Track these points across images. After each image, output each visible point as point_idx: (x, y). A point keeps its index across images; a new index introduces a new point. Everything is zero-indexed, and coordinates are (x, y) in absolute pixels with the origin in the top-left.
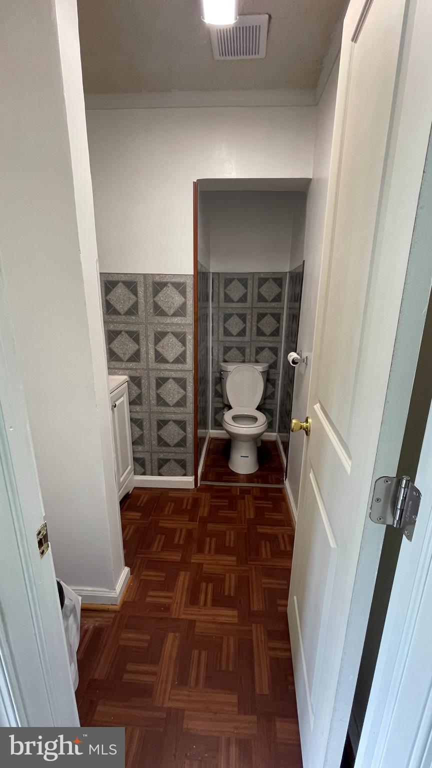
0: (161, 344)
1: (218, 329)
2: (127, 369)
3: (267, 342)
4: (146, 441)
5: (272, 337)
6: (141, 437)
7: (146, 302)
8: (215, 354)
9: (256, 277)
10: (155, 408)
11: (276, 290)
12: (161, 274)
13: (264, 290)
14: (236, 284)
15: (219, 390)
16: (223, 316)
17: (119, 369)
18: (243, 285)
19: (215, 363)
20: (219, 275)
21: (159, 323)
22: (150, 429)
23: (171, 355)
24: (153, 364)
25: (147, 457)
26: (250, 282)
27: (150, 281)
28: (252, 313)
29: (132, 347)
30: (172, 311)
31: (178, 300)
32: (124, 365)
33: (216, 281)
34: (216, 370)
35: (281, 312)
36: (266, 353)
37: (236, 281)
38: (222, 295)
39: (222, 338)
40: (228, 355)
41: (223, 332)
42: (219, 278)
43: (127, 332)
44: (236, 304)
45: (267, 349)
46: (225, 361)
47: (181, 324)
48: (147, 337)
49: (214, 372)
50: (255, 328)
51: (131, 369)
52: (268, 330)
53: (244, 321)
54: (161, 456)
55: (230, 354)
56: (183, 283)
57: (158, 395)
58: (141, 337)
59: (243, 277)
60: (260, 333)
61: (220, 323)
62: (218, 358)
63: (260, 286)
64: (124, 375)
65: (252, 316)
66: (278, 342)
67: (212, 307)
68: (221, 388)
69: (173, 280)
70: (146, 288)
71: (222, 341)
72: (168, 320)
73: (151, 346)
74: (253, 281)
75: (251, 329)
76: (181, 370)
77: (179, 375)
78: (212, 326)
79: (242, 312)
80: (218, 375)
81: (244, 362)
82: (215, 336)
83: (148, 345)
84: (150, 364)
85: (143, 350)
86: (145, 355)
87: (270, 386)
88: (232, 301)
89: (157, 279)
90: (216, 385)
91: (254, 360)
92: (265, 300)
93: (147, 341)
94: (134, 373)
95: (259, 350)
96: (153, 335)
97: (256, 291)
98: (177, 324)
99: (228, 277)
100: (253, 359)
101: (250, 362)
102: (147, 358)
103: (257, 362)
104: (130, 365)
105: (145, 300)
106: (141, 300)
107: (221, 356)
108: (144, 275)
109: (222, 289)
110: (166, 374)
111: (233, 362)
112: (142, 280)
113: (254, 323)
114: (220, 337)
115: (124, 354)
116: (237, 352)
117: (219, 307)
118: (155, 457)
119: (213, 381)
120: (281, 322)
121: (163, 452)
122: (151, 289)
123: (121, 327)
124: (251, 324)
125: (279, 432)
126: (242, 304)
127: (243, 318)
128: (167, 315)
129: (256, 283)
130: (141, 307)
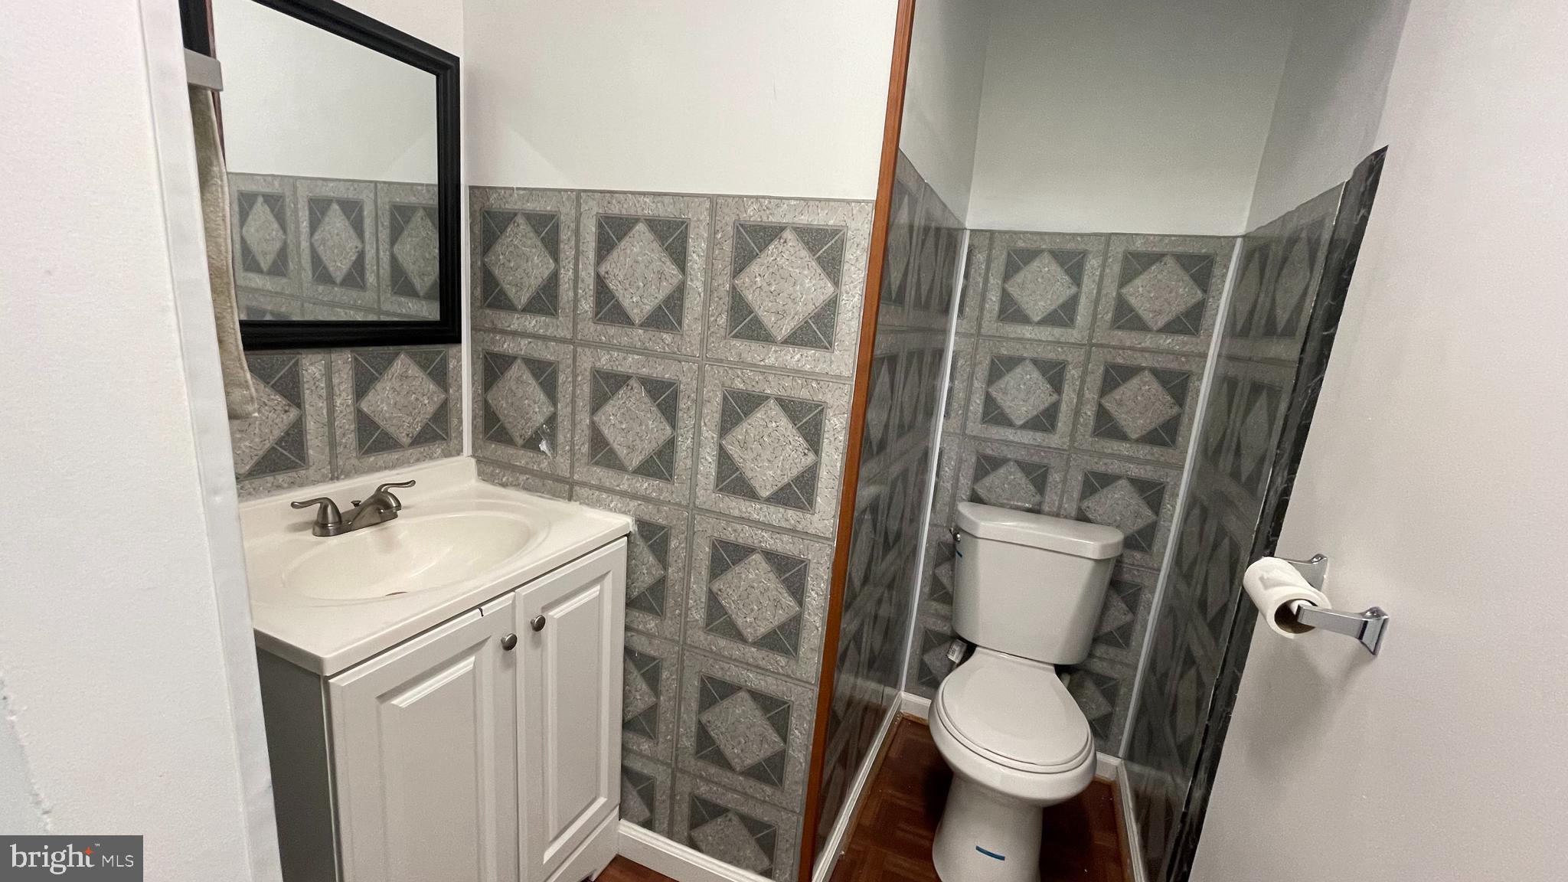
0: (739, 433)
1: (968, 400)
2: (634, 496)
3: (1130, 459)
4: (662, 727)
5: (1148, 447)
6: (652, 712)
7: (710, 290)
8: (947, 471)
9: (1117, 250)
10: (700, 637)
11: (1184, 294)
12: (764, 197)
13: (1141, 294)
14: (1045, 268)
15: (945, 581)
16: (987, 362)
17: (610, 491)
18: (1067, 272)
19: (945, 497)
20: (991, 239)
21: (742, 363)
22: (679, 699)
23: (767, 476)
24: (706, 494)
25: (661, 776)
26: (1093, 263)
27: (728, 219)
28: (1088, 359)
29: (653, 430)
30: (785, 328)
31: (812, 288)
32: (626, 483)
33: (980, 257)
34: (942, 520)
35: (1194, 368)
36: (1119, 498)
37: (1046, 258)
38: (994, 297)
39: (975, 427)
40: (987, 481)
41: (980, 409)
42: (990, 248)
43: (645, 381)
44: (1037, 329)
45: (1123, 482)
46: (976, 499)
47: (813, 373)
48: (699, 403)
49: (935, 525)
50: (1089, 411)
51: (646, 499)
52: (1135, 423)
53: (1056, 383)
54: (703, 789)
55: (993, 480)
56: (835, 232)
57: (713, 598)
58: (683, 404)
59: (1071, 246)
60: (1107, 426)
61: (977, 384)
62: (956, 486)
63: (1126, 278)
64: (624, 513)
65: (1085, 373)
66: (1168, 465)
67: (957, 333)
68: (952, 578)
69: (804, 219)
70: (713, 243)
71: (975, 437)
72: (772, 356)
73: (709, 434)
74: (1105, 260)
75: (1077, 412)
76: (793, 531)
77: (784, 545)
78: (950, 390)
79: (1052, 356)
80: (949, 537)
81: (1036, 511)
82: (955, 422)
83: (700, 433)
84: (700, 492)
85: (684, 444)
86: (689, 462)
87: (1118, 605)
88: (1025, 320)
89: (752, 214)
90: (937, 565)
91: (1074, 513)
92: (1138, 324)
93: (699, 415)
94: (650, 513)
95: (1096, 483)
96: (719, 399)
97: (1111, 290)
98: (797, 372)
99: (1021, 244)
100: (1071, 507)
101: (1058, 515)
102: (694, 471)
103: (1082, 517)
104: (644, 485)
105: (705, 284)
106: (696, 284)
107: (965, 482)
108: (713, 199)
109: (995, 281)
110: (745, 535)
111: (1002, 506)
112: (705, 216)
113: (1091, 395)
114: (970, 424)
115: (632, 448)
116: (1019, 477)
117: (979, 334)
118: (685, 786)
119: (932, 552)
120: (1188, 400)
121: (708, 781)
122: (728, 247)
123: (630, 364)
124: (1080, 395)
125: (1130, 757)
126: (1057, 332)
127: (1054, 374)
128: (767, 338)
129: (1115, 269)
130: (693, 304)
